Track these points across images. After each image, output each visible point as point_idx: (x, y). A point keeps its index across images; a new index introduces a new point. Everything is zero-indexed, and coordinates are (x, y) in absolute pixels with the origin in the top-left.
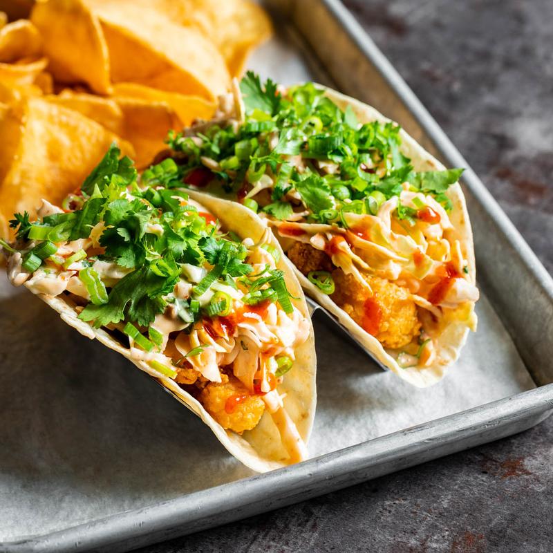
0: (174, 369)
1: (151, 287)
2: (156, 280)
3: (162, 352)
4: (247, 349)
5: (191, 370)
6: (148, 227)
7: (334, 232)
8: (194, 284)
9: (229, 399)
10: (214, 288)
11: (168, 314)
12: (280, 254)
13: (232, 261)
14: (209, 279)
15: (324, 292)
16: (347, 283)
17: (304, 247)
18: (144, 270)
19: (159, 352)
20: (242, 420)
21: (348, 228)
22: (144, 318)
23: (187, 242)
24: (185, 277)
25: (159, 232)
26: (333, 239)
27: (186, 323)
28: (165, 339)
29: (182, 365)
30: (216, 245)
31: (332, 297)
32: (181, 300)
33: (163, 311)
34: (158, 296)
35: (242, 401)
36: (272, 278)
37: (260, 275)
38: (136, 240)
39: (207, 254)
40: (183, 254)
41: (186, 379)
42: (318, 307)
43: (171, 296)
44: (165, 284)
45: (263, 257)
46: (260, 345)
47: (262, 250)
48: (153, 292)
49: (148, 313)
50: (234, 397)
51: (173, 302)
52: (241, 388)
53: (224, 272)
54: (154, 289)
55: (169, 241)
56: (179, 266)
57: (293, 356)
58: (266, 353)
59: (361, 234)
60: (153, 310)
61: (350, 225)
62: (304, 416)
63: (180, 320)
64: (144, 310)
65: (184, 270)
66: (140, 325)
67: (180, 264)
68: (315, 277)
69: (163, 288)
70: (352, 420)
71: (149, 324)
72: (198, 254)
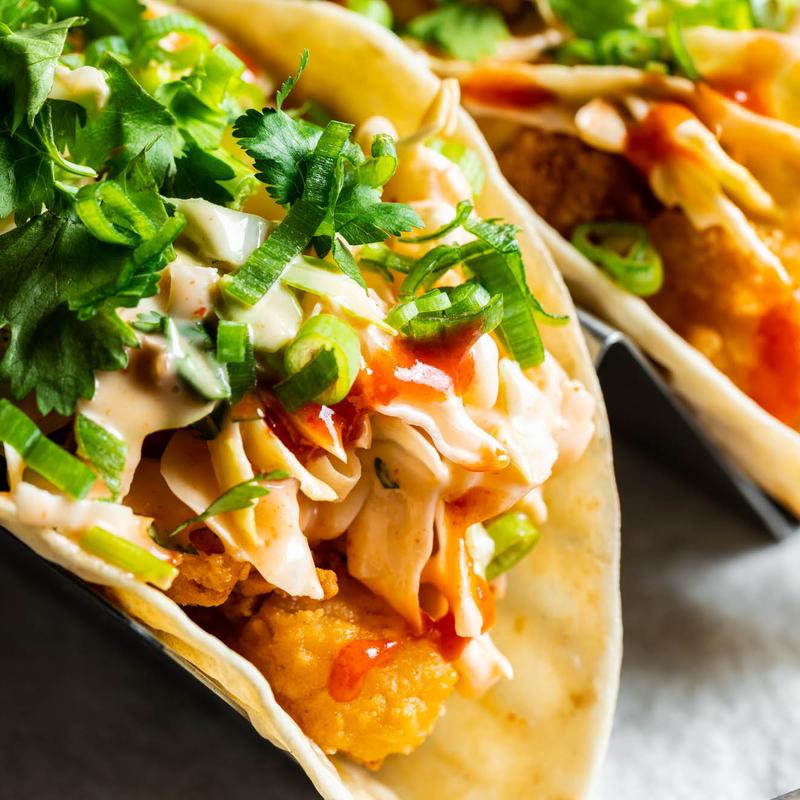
0: (161, 555)
1: (78, 281)
2: (96, 254)
3: (120, 499)
4: (396, 486)
5: (217, 560)
6: (57, 77)
7: (652, 92)
8: (224, 268)
9: (342, 652)
10: (295, 282)
11: (143, 371)
12: (484, 167)
13: (349, 190)
14: (276, 251)
15: (630, 288)
16: (701, 259)
17: (552, 145)
18: (50, 222)
19: (114, 499)
20: (387, 720)
21: (698, 80)
22: (55, 386)
23: (184, 133)
24: (193, 243)
25: (93, 96)
26: (652, 115)
27: (206, 400)
28: (132, 457)
29: (187, 542)
30: (297, 138)
31: (655, 302)
32: (185, 323)
33: (123, 361)
34: (105, 308)
35: (385, 659)
36: (479, 249)
37: (435, 236)
38: (17, 123)
39: (265, 167)
40: (173, 168)
41: (200, 588)
42: (614, 337)
43: (147, 308)
44: (128, 267)
45: (433, 179)
46: (443, 472)
47: (429, 154)
48: (85, 297)
49: (68, 369)
50: (358, 646)
51: (160, 330)
52: (377, 613)
53: (326, 228)
54: (87, 287)
55: (128, 124)
56: (171, 210)
57: (542, 511)
58: (461, 505)
59: (741, 96)
60: (89, 358)
61: (706, 67)
62: (581, 700)
63: (186, 390)
64: (55, 357)
65: (191, 221)
66: (44, 410)
67: (175, 202)
68: (595, 240)
69: (122, 280)
70: (708, 705)
71: (74, 405)
72: (228, 168)
